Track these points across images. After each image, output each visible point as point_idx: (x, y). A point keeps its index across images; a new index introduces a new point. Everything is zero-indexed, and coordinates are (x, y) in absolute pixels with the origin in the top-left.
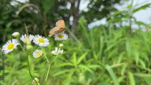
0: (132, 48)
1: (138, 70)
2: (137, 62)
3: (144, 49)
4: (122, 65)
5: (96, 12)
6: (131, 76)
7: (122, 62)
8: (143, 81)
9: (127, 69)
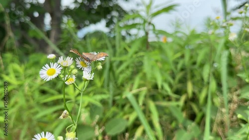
0: (152, 67)
1: (160, 97)
2: (160, 86)
3: (167, 67)
4: (140, 92)
5: (90, 10)
6: (152, 105)
7: (140, 86)
8: (167, 111)
9: (145, 97)
